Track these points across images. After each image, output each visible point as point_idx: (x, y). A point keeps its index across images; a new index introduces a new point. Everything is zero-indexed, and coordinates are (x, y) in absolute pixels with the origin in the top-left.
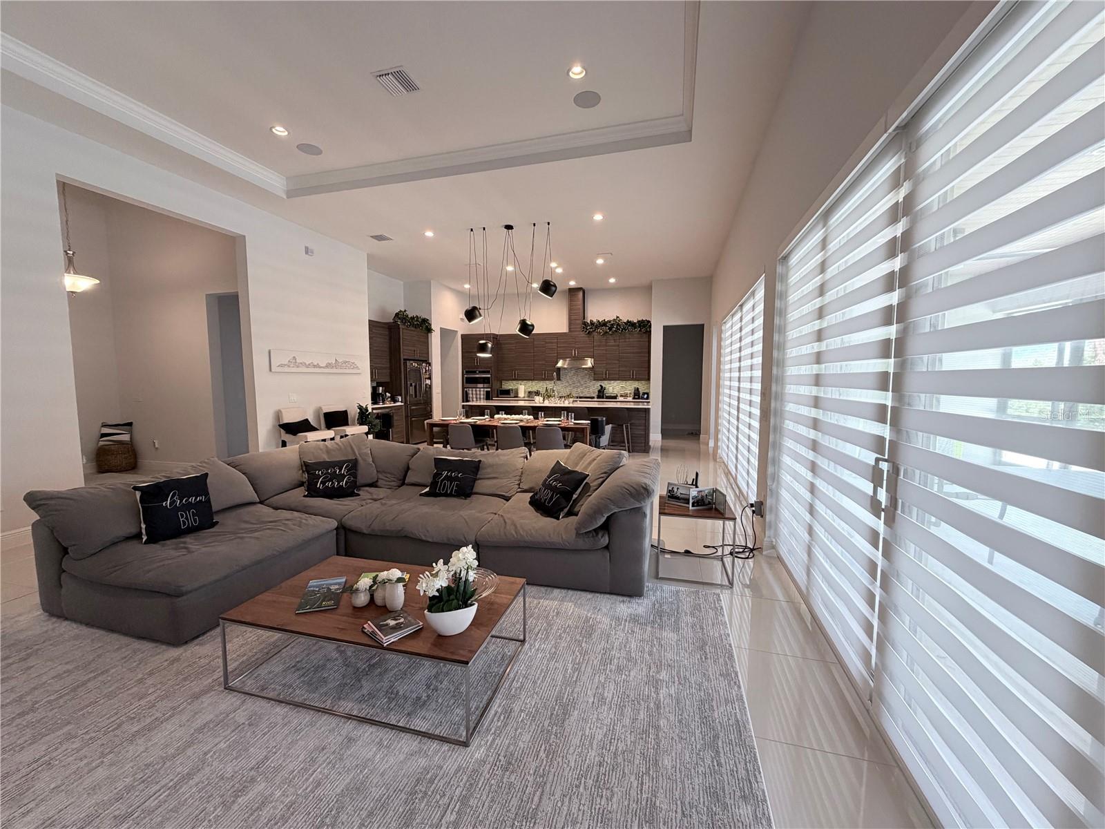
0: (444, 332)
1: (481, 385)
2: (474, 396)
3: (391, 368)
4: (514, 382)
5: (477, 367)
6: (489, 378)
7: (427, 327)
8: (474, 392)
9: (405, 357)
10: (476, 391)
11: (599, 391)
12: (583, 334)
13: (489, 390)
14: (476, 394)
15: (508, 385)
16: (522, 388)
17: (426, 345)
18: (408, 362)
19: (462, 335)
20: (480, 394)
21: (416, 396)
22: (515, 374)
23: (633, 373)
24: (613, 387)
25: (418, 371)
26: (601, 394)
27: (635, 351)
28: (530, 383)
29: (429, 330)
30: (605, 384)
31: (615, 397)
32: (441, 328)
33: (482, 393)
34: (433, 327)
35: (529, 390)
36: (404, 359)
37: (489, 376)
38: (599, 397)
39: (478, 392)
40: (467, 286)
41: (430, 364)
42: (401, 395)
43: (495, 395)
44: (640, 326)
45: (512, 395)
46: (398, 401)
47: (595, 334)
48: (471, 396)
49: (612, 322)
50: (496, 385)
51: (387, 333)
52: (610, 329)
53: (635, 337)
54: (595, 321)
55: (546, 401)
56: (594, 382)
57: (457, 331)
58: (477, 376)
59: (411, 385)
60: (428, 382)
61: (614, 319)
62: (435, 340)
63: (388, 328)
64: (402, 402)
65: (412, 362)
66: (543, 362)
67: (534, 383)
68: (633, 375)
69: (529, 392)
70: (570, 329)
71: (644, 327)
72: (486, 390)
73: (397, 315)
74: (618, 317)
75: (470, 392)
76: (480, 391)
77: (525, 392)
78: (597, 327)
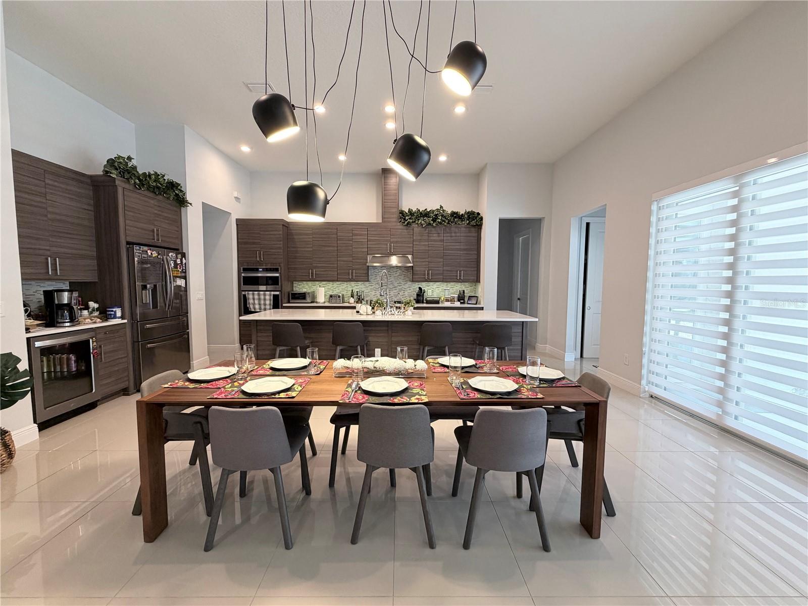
0: (211, 214)
1: (263, 288)
2: (256, 302)
3: (99, 258)
4: (310, 283)
5: (260, 263)
6: (278, 277)
7: (177, 195)
8: (256, 297)
9: (130, 239)
10: (259, 295)
11: (418, 295)
12: (399, 226)
13: (277, 293)
14: (259, 299)
15: (302, 287)
16: (322, 292)
17: (178, 225)
18: (136, 248)
19: (237, 220)
20: (265, 300)
21: (155, 305)
22: (312, 273)
23: (460, 274)
24: (433, 290)
25: (159, 265)
26: (420, 297)
27: (462, 247)
28: (330, 285)
29: (181, 202)
30: (424, 286)
31: (437, 302)
32: (202, 202)
33: (267, 297)
34: (189, 198)
35: (331, 293)
36: (128, 243)
37: (277, 275)
38: (418, 301)
39: (262, 297)
40: (245, 149)
41: (184, 255)
42: (121, 306)
43: (286, 300)
44: (469, 218)
45: (309, 300)
46: (115, 317)
47: (414, 225)
48: (251, 301)
49: (436, 213)
50: (287, 288)
51: (91, 193)
52: (434, 220)
53: (461, 231)
54: (414, 210)
55: (378, 312)
56: (410, 283)
57: (231, 213)
58: (260, 275)
59: (144, 287)
60: (181, 282)
61: (437, 209)
62: (193, 219)
63: (93, 186)
64: (122, 317)
65: (145, 248)
66: (351, 259)
67: (336, 284)
68: (460, 276)
69: (331, 296)
70: (383, 218)
71: (474, 220)
72: (273, 293)
73: (111, 162)
74: (441, 207)
75: (251, 297)
76: (265, 295)
77: (325, 295)
78: (418, 218)
